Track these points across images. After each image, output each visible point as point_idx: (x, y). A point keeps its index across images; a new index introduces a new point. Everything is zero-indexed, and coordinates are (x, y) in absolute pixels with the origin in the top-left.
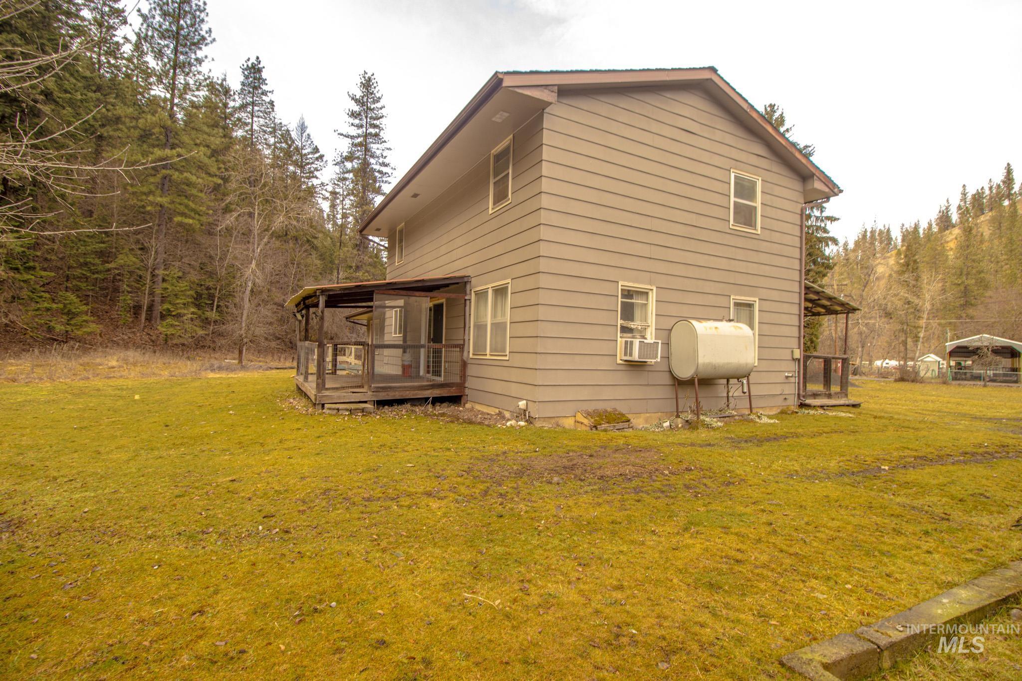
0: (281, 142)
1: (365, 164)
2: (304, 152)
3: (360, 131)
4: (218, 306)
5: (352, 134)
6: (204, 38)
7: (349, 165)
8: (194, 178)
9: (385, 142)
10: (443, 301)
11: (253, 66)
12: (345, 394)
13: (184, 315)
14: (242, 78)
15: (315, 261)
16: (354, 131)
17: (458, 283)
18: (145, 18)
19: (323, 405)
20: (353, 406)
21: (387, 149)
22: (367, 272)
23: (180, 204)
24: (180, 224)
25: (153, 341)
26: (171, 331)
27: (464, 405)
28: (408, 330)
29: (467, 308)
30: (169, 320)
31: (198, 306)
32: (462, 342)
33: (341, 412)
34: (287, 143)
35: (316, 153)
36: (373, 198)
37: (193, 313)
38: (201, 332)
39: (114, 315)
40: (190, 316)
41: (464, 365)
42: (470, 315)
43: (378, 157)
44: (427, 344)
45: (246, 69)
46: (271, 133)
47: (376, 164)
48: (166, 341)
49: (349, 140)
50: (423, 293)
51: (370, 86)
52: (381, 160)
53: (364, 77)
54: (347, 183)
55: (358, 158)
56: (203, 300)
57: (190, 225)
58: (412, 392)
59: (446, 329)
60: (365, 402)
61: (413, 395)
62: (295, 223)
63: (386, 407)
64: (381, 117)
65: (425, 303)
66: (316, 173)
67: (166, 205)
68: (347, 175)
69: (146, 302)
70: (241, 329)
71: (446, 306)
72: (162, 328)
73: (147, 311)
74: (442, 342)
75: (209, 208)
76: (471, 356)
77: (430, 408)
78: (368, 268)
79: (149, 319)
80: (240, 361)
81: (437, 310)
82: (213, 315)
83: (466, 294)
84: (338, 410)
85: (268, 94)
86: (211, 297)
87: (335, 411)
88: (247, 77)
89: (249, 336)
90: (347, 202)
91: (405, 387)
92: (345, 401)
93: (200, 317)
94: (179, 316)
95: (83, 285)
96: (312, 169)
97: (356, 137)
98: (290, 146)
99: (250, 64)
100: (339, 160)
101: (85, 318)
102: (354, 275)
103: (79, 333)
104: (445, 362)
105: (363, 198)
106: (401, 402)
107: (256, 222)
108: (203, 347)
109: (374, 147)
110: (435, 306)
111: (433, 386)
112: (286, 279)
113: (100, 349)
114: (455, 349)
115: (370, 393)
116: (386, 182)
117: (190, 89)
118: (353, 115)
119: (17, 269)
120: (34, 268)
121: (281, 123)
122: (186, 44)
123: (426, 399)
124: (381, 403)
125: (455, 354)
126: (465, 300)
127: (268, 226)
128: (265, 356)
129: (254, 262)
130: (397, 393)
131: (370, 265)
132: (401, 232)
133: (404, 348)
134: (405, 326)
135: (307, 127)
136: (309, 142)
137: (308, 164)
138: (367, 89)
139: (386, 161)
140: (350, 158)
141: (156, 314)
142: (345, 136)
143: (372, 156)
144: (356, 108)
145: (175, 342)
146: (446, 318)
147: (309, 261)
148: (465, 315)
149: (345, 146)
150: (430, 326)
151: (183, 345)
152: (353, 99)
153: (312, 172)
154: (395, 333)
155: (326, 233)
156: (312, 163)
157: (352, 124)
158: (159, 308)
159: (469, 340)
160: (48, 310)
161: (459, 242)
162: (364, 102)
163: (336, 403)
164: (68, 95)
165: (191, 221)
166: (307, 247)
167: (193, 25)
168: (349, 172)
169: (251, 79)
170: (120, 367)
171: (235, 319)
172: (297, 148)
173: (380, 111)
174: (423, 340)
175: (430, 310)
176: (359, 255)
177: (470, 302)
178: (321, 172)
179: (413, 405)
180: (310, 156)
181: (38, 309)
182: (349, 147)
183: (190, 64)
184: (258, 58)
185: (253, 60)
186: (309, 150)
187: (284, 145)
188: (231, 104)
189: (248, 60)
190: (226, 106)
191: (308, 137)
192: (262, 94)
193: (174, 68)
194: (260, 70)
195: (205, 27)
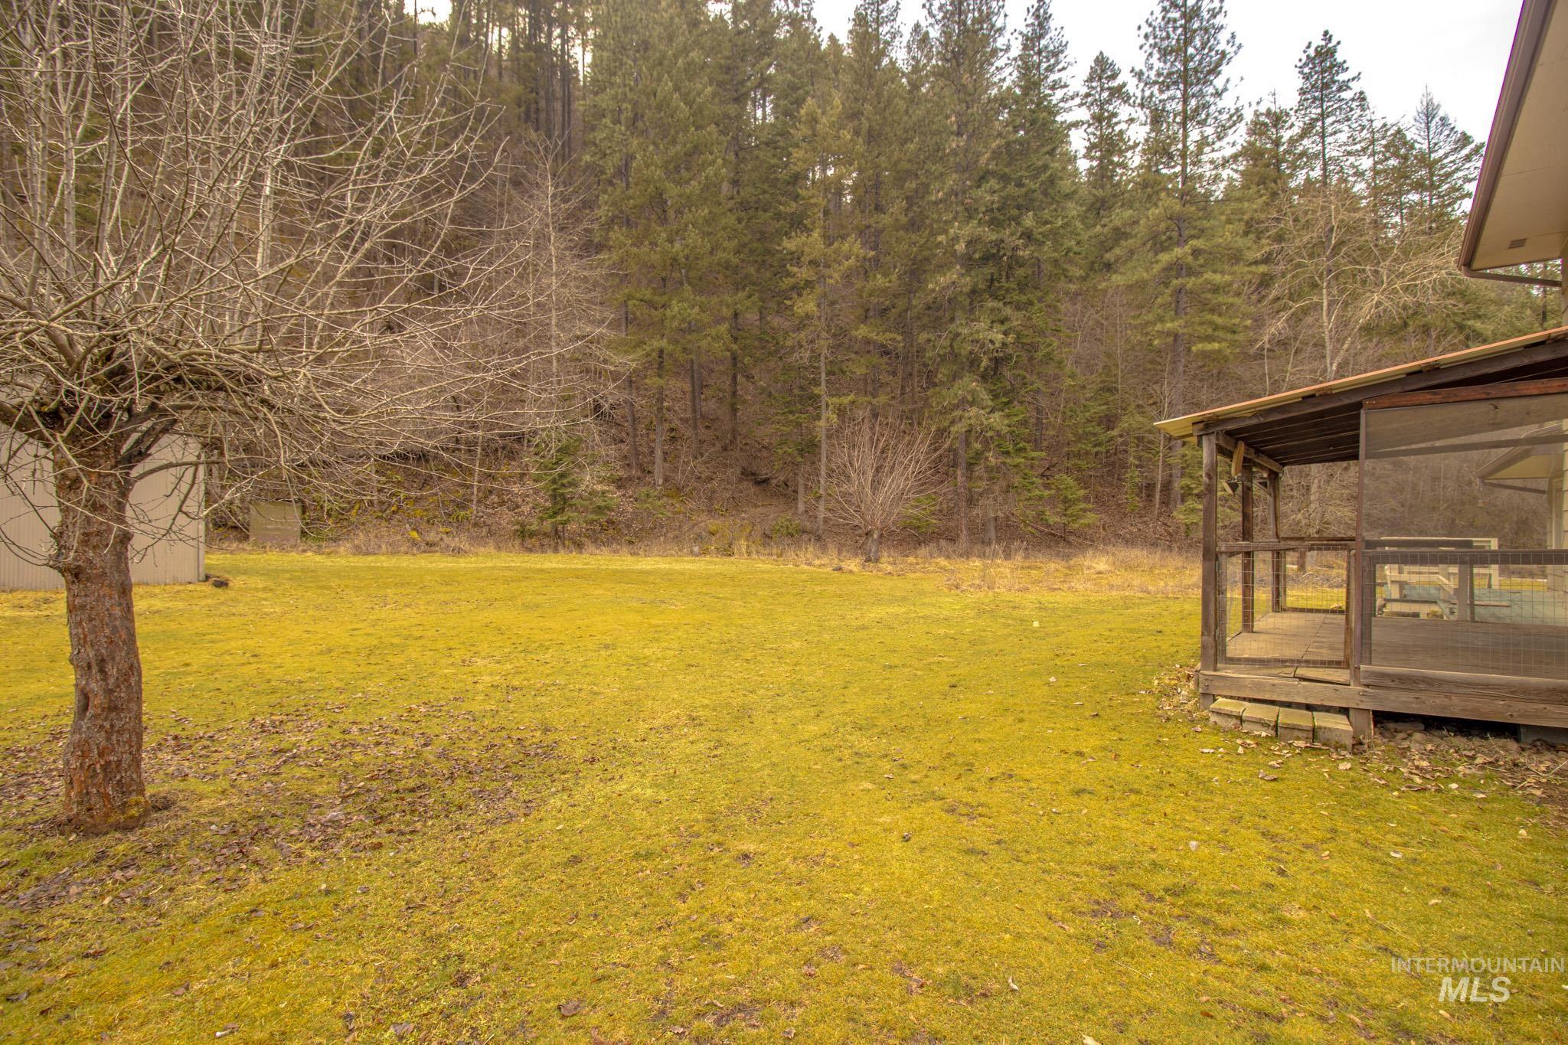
0: (1386, 159)
2: (1437, 156)
6: (1223, 54)
8: (1217, 278)
11: (1319, 52)
12: (1277, 681)
14: (1299, 82)
18: (1140, 76)
19: (1214, 699)
20: (1287, 717)
23: (1201, 324)
24: (1205, 355)
25: (1170, 535)
26: (1193, 516)
30: (1191, 501)
34: (1396, 155)
35: (1464, 146)
39: (1122, 498)
45: (1306, 65)
46: (1365, 150)
57: (1219, 351)
58: (1521, 706)
60: (1332, 711)
62: (1405, 298)
66: (1467, 186)
67: (1181, 331)
69: (1159, 477)
72: (1182, 513)
73: (1162, 491)
75: (1245, 316)
79: (1165, 502)
84: (1240, 718)
85: (1350, 84)
87: (1232, 723)
88: (1307, 77)
91: (1487, 686)
92: (1275, 698)
95: (1083, 463)
96: (1457, 181)
98: (1405, 158)
99: (1312, 52)
101: (1083, 506)
103: (1076, 525)
107: (1325, 318)
113: (1101, 547)
115: (1354, 688)
119: (1008, 453)
120: (1024, 449)
121: (1385, 125)
122: (1199, 79)
124: (1393, 722)
130: (1457, 699)
135: (1438, 107)
136: (1447, 133)
137: (1447, 175)
141: (1174, 493)
153: (1461, 188)
156: (1457, 170)
158: (1178, 484)
160: (1041, 498)
163: (1249, 699)
164: (1049, 226)
165: (1216, 346)
167: (1206, 45)
169: (1316, 76)
172: (1419, 157)
181: (1030, 499)
183: (1206, 106)
184: (1326, 33)
185: (1318, 41)
186: (1447, 149)
187: (1393, 162)
188: (1286, 135)
189: (1309, 47)
190: (1277, 143)
191: (1443, 125)
192: (1340, 90)
193: (1184, 124)
194: (1331, 52)
195: (1223, 36)
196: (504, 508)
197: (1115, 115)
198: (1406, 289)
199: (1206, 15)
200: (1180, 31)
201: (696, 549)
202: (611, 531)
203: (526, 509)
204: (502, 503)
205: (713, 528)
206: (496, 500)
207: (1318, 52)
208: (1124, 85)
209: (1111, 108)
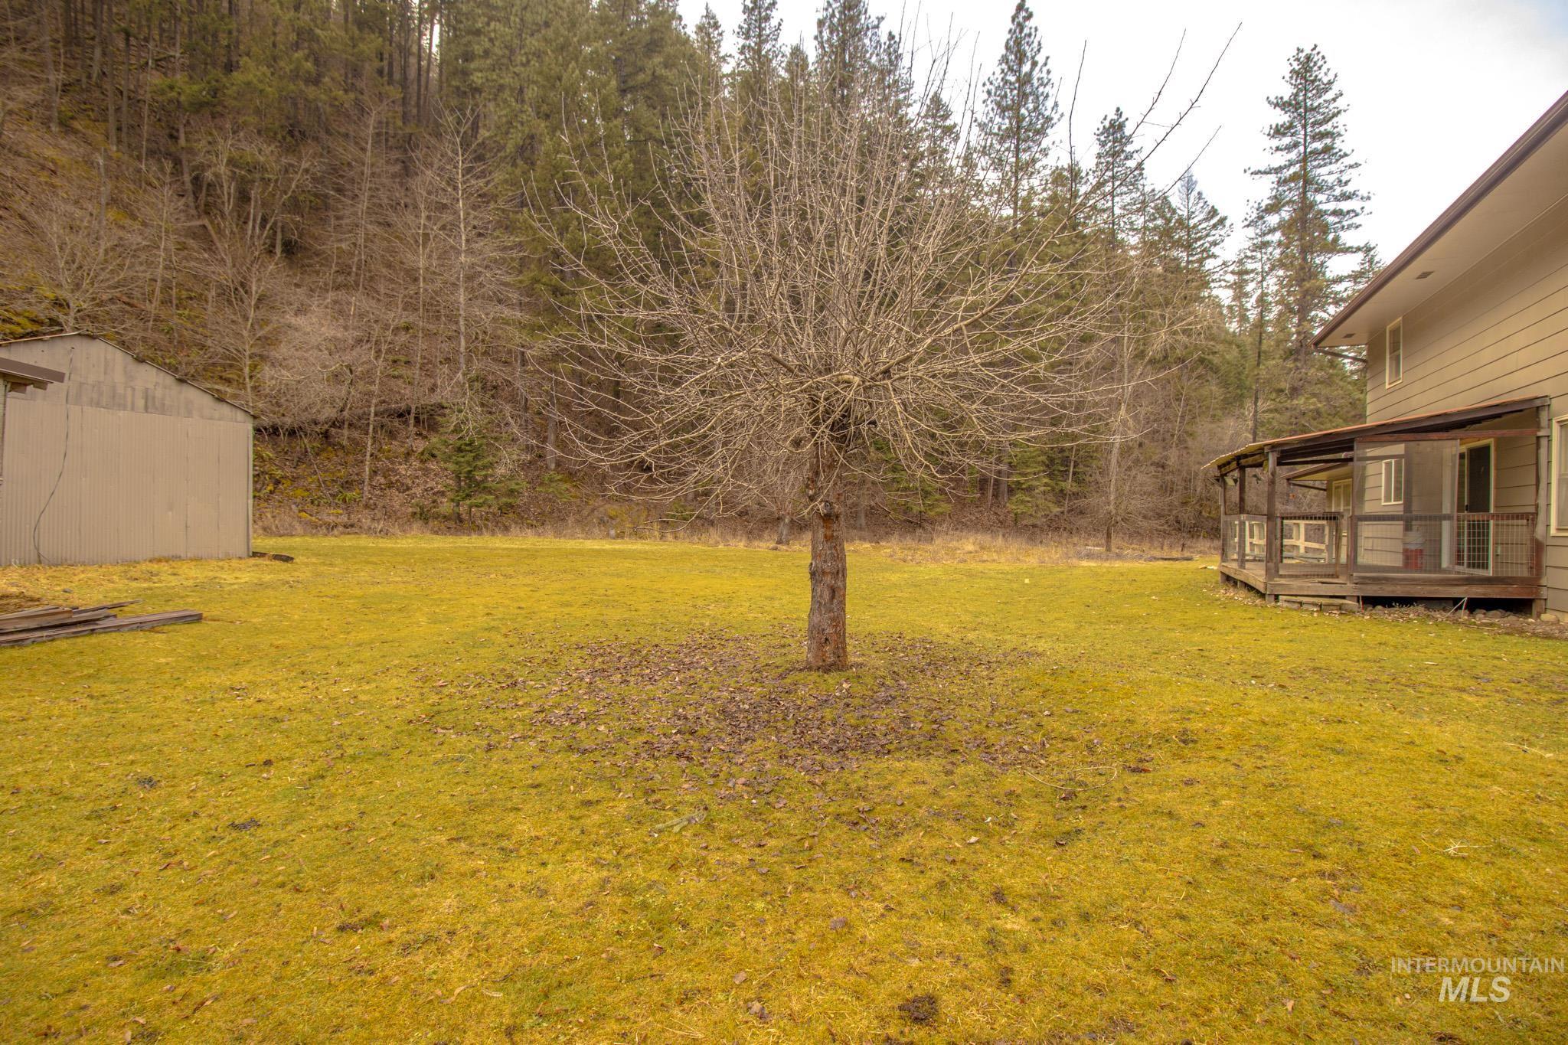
0: (1155, 219)
1: (1305, 207)
2: (1192, 222)
3: (1293, 155)
4: (1074, 473)
5: (1276, 165)
6: (1049, 119)
7: (1273, 220)
9: (1346, 155)
10: (1491, 441)
12: (1310, 584)
13: (1037, 487)
14: (1096, 149)
15: (1213, 389)
16: (1280, 159)
17: (1521, 411)
18: (982, 126)
19: (1276, 597)
20: (1324, 601)
21: (1351, 167)
22: (1314, 395)
25: (1001, 522)
26: (1021, 509)
27: (1539, 616)
28: (1414, 493)
29: (1543, 451)
30: (1020, 496)
31: (1051, 476)
32: (1532, 510)
33: (1305, 607)
34: (1163, 217)
35: (1212, 217)
36: (1323, 263)
37: (1046, 485)
38: (1056, 510)
39: (961, 491)
40: (1042, 489)
41: (1538, 548)
42: (1549, 462)
43: (1331, 188)
44: (1455, 514)
45: (1102, 133)
46: (1138, 210)
47: (1328, 201)
48: (1016, 521)
49: (1273, 177)
50: (1445, 435)
51: (1310, 70)
52: (1338, 191)
53: (1298, 60)
54: (1270, 249)
55: (1290, 202)
56: (1055, 467)
58: (1428, 588)
59: (1496, 488)
60: (1343, 597)
61: (1429, 592)
62: (1184, 339)
63: (1379, 607)
64: (1335, 115)
65: (1451, 449)
66: (1214, 250)
68: (1268, 238)
69: (992, 474)
70: (1109, 504)
71: (1496, 450)
72: (1012, 506)
73: (994, 485)
74: (1487, 510)
76: (1553, 532)
77: (1463, 615)
78: (1316, 389)
79: (995, 496)
80: (1109, 549)
81: (1478, 459)
82: (1069, 485)
83: (1539, 427)
84: (1301, 603)
85: (1135, 155)
86: (1066, 461)
87: (1296, 606)
88: (1103, 144)
89: (1120, 511)
90: (1271, 284)
91: (1413, 580)
92: (1311, 593)
93: (1053, 490)
94: (1030, 489)
96: (1207, 245)
97: (1285, 167)
98: (1168, 221)
99: (1107, 124)
100: (1254, 215)
102: (1288, 404)
103: (932, 514)
104: (1496, 544)
105: (1302, 268)
106: (1407, 601)
107: (1125, 350)
108: (1057, 529)
109: (1324, 173)
110: (1471, 451)
111: (1470, 581)
112: (1170, 425)
114: (1515, 522)
115: (1350, 585)
116: (1349, 227)
117: (1036, 194)
118: (1278, 132)
121: (1153, 190)
122: (1029, 137)
123: (1456, 601)
124: (1370, 602)
125: (1518, 531)
126: (1538, 438)
127: (1143, 352)
128: (1141, 542)
129: (1123, 407)
130: (1399, 587)
131: (1319, 382)
132: (1395, 332)
133: (1408, 521)
134: (1408, 484)
135: (1196, 182)
136: (1201, 204)
137: (1200, 238)
138: (1304, 78)
139: (1349, 189)
140: (1274, 207)
141: (1004, 488)
142: (1265, 173)
143: (1319, 190)
144: (1282, 118)
145: (1025, 522)
146: (1497, 469)
147: (1205, 391)
148: (1537, 464)
149: (1264, 190)
150: (1461, 484)
151: (1034, 526)
152: (1276, 105)
153: (1207, 250)
154: (1388, 499)
155: (1231, 341)
156: (1207, 235)
157: (1278, 149)
158: (1008, 481)
159: (1549, 505)
161: (1520, 340)
162: (1298, 103)
163: (1296, 596)
166: (1200, 370)
167: (1036, 109)
168: (1272, 231)
169: (1110, 144)
170: (976, 552)
171: (1099, 489)
172: (1180, 221)
173: (1331, 106)
174: (1448, 506)
175: (1462, 456)
176: (1297, 368)
177: (1550, 441)
178: (1222, 245)
179: (1427, 608)
180: (1204, 225)
182: (1272, 190)
183: (1034, 161)
184: (1118, 109)
185: (1112, 116)
186: (1202, 216)
187: (1159, 222)
188: (1083, 189)
189: (1105, 119)
190: (1075, 195)
191: (1199, 198)
192: (1126, 158)
193: (1016, 174)
194: (1121, 126)
195: (1050, 103)
196: (394, 490)
197: (945, 151)
198: (1184, 331)
199: (1036, 83)
200: (1015, 92)
201: (613, 532)
202: (511, 515)
203: (418, 491)
204: (390, 485)
205: (613, 513)
206: (382, 480)
207: (1112, 125)
208: (955, 125)
209: (943, 144)
